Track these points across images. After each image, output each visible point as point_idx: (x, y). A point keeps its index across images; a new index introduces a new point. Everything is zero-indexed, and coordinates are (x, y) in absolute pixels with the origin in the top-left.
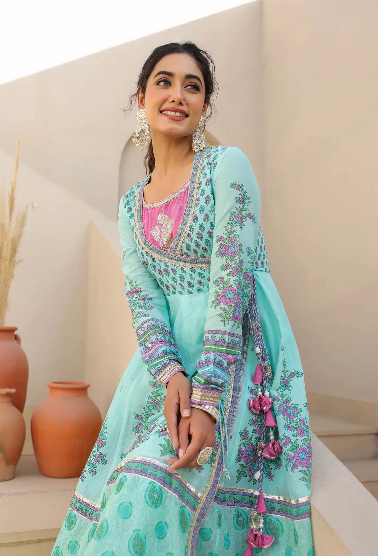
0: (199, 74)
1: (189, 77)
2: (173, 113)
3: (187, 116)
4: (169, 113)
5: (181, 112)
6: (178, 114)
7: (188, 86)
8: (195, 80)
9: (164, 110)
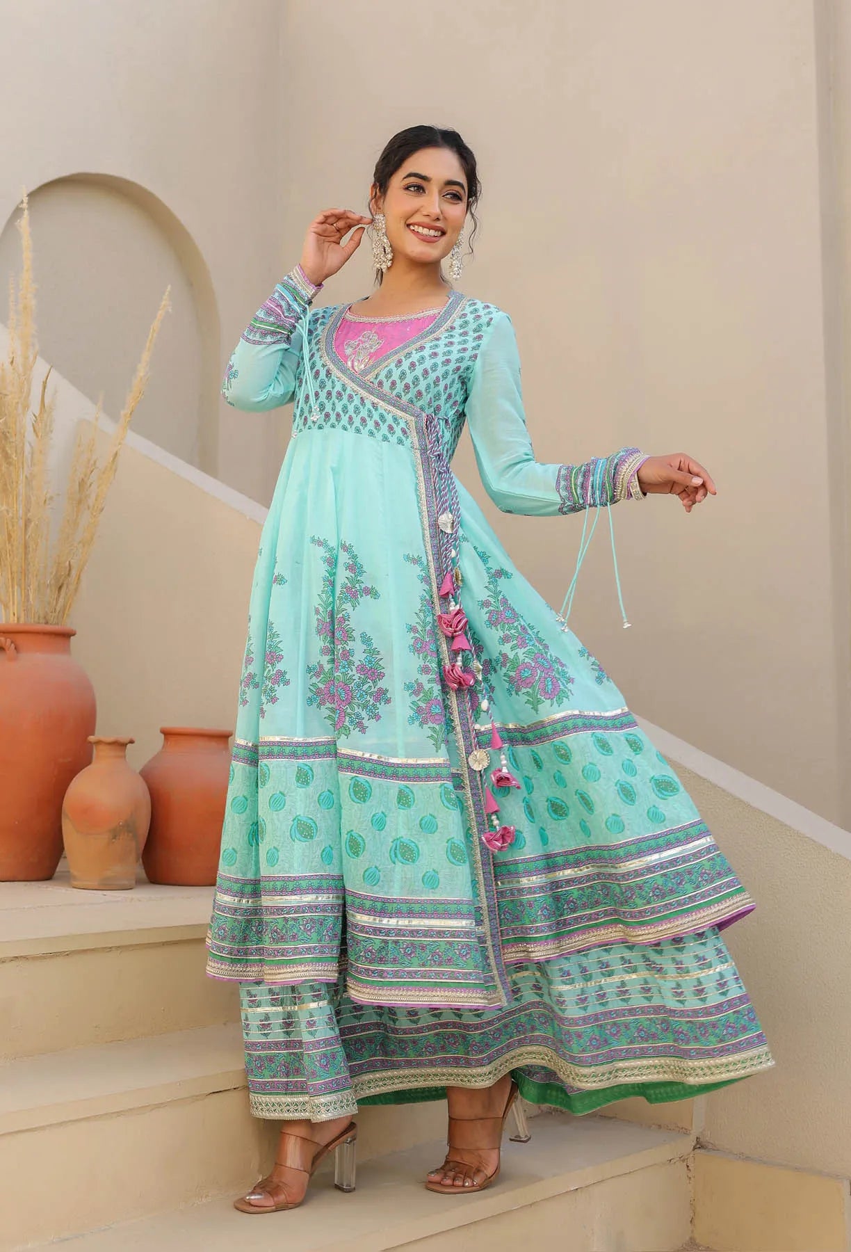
0: (462, 179)
1: (450, 183)
2: (425, 231)
3: (443, 233)
4: (420, 230)
5: (436, 229)
6: (432, 233)
7: (447, 194)
8: (457, 188)
9: (414, 224)
